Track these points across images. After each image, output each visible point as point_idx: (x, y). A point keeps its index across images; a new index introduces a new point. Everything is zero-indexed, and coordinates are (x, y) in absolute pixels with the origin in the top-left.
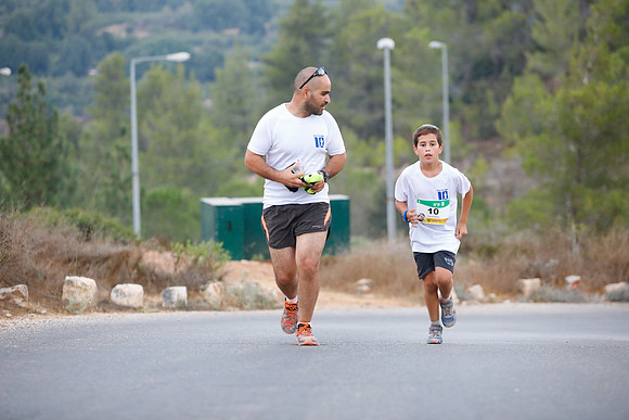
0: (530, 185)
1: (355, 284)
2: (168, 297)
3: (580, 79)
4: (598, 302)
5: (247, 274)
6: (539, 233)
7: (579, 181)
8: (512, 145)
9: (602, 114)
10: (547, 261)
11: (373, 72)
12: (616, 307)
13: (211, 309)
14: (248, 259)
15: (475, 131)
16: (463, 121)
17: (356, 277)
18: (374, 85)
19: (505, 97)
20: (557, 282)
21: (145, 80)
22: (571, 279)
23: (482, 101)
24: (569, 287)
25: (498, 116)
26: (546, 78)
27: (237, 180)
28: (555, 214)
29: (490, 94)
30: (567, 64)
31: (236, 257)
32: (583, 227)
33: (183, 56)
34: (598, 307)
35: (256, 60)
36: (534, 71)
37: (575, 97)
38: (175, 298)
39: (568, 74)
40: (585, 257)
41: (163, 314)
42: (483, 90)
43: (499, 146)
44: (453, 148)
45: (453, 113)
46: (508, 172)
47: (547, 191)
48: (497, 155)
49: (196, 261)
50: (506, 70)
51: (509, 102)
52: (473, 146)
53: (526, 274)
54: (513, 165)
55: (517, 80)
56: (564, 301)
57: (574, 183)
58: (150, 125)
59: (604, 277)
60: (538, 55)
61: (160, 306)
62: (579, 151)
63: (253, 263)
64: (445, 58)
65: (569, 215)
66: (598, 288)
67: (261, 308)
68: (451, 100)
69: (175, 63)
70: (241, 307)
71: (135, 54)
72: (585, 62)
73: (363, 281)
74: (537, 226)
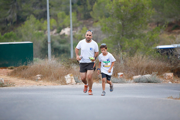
0: (104, 37)
1: (35, 77)
4: (130, 83)
7: (123, 36)
8: (97, 21)
9: (132, 9)
15: (82, 16)
16: (77, 12)
17: (36, 74)
19: (94, 3)
22: (120, 74)
23: (85, 4)
24: (119, 77)
25: (92, 10)
28: (114, 48)
29: (88, 1)
32: (125, 54)
37: (121, 3)
40: (125, 65)
43: (92, 22)
44: (73, 23)
45: (73, 9)
48: (91, 25)
51: (96, 4)
52: (82, 22)
54: (97, 29)
57: (121, 36)
59: (133, 73)
62: (123, 24)
65: (120, 49)
66: (130, 77)
68: (72, 4)
73: (38, 75)
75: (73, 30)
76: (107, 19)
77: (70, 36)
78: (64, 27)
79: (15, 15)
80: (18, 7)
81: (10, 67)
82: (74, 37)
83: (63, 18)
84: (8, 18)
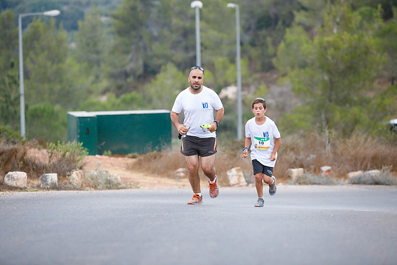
0: (297, 103)
1: (175, 172)
2: (45, 181)
3: (331, 30)
4: (343, 185)
5: (99, 165)
6: (303, 136)
7: (330, 101)
8: (285, 75)
9: (347, 54)
10: (308, 156)
11: (188, 24)
12: (355, 187)
13: (74, 189)
14: (101, 154)
15: (258, 66)
16: (250, 59)
17: (176, 167)
18: (188, 33)
19: (280, 42)
20: (315, 170)
21: (29, 29)
22: (325, 168)
23: (263, 45)
24: (323, 174)
25: (275, 55)
26: (308, 29)
27: (93, 99)
28: (314, 123)
29: (269, 40)
30: (322, 19)
31: (92, 153)
32: (334, 132)
33: (55, 13)
34: (343, 187)
35: (106, 15)
36: (299, 24)
37: (328, 42)
38: (49, 181)
39: (323, 26)
40: (335, 153)
41: (40, 192)
42: (264, 37)
43: (275, 76)
44: (243, 78)
45: (243, 53)
46: (281, 94)
47: (308, 108)
48: (274, 82)
49: (64, 155)
50: (280, 23)
51: (282, 45)
52: (257, 76)
53: (294, 165)
54: (285, 89)
55: (288, 30)
56: (320, 184)
57: (327, 101)
58: (32, 61)
59: (347, 167)
60: (303, 13)
61: (38, 187)
62: (331, 80)
63: (104, 157)
64: (237, 14)
65: (324, 123)
66: (343, 175)
67: (110, 188)
68: (242, 44)
69: (49, 17)
70: (95, 188)
71: (22, 11)
72: (335, 18)
73: (180, 170)
74: (302, 132)
75: (242, 90)
76: (302, 71)
77: (236, 101)
78: (226, 85)
79: (141, 62)
80: (145, 49)
81: (130, 155)
82: (243, 102)
83: (225, 68)
84: (128, 68)
